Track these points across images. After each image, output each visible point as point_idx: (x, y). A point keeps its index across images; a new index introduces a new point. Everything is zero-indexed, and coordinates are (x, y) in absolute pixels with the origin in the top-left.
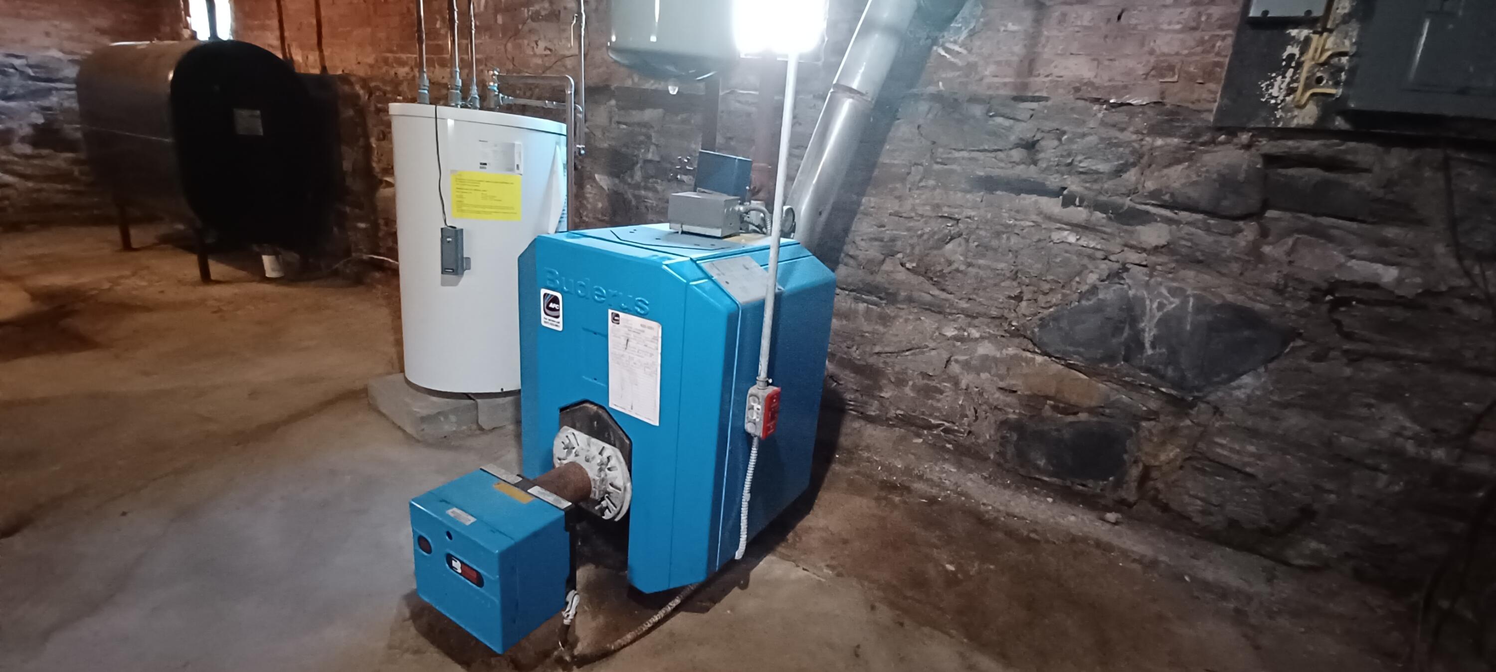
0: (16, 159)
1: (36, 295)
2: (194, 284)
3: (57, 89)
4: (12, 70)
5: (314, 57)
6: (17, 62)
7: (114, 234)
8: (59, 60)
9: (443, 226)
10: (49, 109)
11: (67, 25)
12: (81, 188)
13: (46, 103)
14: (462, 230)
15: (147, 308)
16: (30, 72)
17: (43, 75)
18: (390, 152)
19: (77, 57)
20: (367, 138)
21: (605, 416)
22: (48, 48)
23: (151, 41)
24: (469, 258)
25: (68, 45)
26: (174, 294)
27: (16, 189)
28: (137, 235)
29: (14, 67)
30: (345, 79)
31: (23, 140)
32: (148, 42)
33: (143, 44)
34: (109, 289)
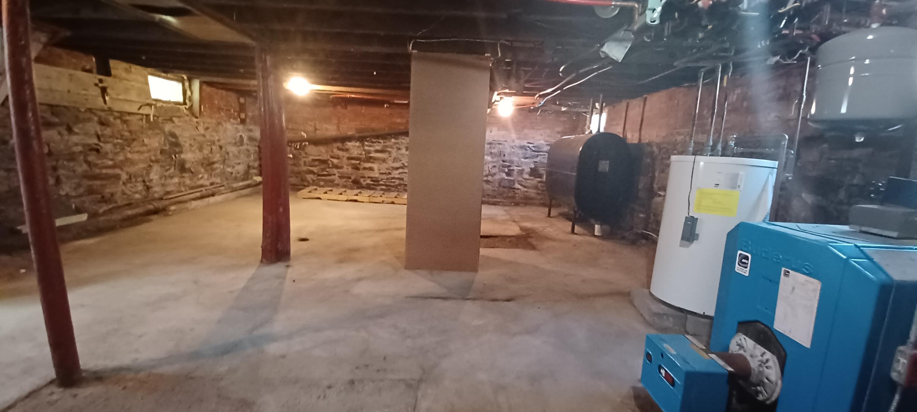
0: (523, 180)
1: (522, 229)
2: (568, 233)
3: (540, 155)
4: (528, 148)
5: (637, 135)
6: (531, 145)
7: (547, 210)
8: (543, 144)
9: (687, 215)
10: (536, 162)
11: (548, 131)
12: (540, 192)
13: (536, 160)
14: (697, 219)
15: (553, 239)
16: (533, 149)
17: (537, 150)
18: (666, 179)
19: (548, 143)
20: (654, 172)
21: (770, 333)
22: (540, 140)
23: (576, 135)
24: (698, 235)
25: (547, 139)
26: (562, 236)
27: (521, 191)
28: (554, 212)
29: (529, 147)
30: (649, 144)
31: (526, 173)
32: (574, 136)
33: (572, 137)
34: (543, 231)
